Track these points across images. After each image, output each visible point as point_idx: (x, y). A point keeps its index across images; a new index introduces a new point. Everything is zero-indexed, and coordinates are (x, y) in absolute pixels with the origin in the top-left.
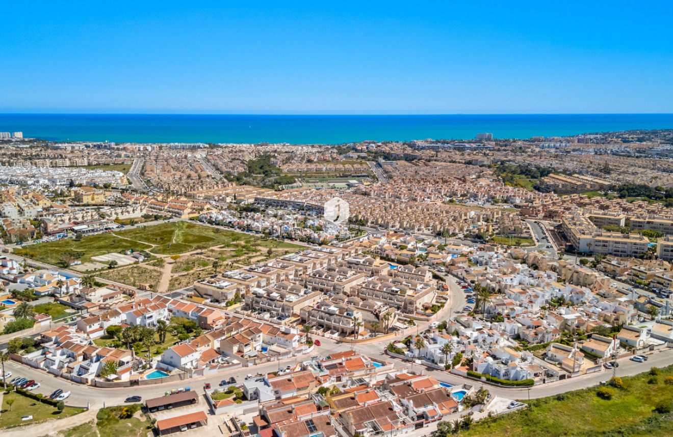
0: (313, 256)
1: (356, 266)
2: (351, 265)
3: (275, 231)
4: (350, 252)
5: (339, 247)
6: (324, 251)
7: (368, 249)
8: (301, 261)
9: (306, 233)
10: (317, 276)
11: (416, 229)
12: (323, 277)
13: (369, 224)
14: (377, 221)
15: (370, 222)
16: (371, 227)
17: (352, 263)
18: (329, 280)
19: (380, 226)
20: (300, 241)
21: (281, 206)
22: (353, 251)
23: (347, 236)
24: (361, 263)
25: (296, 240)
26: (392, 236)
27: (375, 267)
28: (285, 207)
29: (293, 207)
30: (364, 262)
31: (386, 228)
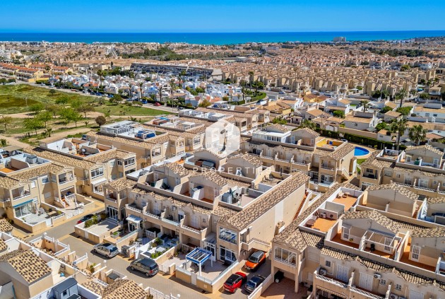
0: (173, 126)
1: (271, 150)
2: (258, 147)
3: (134, 93)
4: (249, 119)
5: (228, 111)
6: (200, 116)
7: (278, 116)
8: (139, 137)
9: (178, 95)
10: (158, 185)
11: (338, 90)
12: (177, 191)
13: (267, 86)
14: (279, 82)
15: (269, 84)
16: (272, 90)
17: (259, 143)
18: (194, 204)
19: (284, 88)
20: (168, 105)
21: (160, 72)
22: (254, 118)
23: (241, 99)
24: (283, 141)
25: (162, 104)
26: (310, 97)
27: (322, 153)
28: (164, 73)
29: (174, 72)
30: (288, 140)
31: (293, 91)
